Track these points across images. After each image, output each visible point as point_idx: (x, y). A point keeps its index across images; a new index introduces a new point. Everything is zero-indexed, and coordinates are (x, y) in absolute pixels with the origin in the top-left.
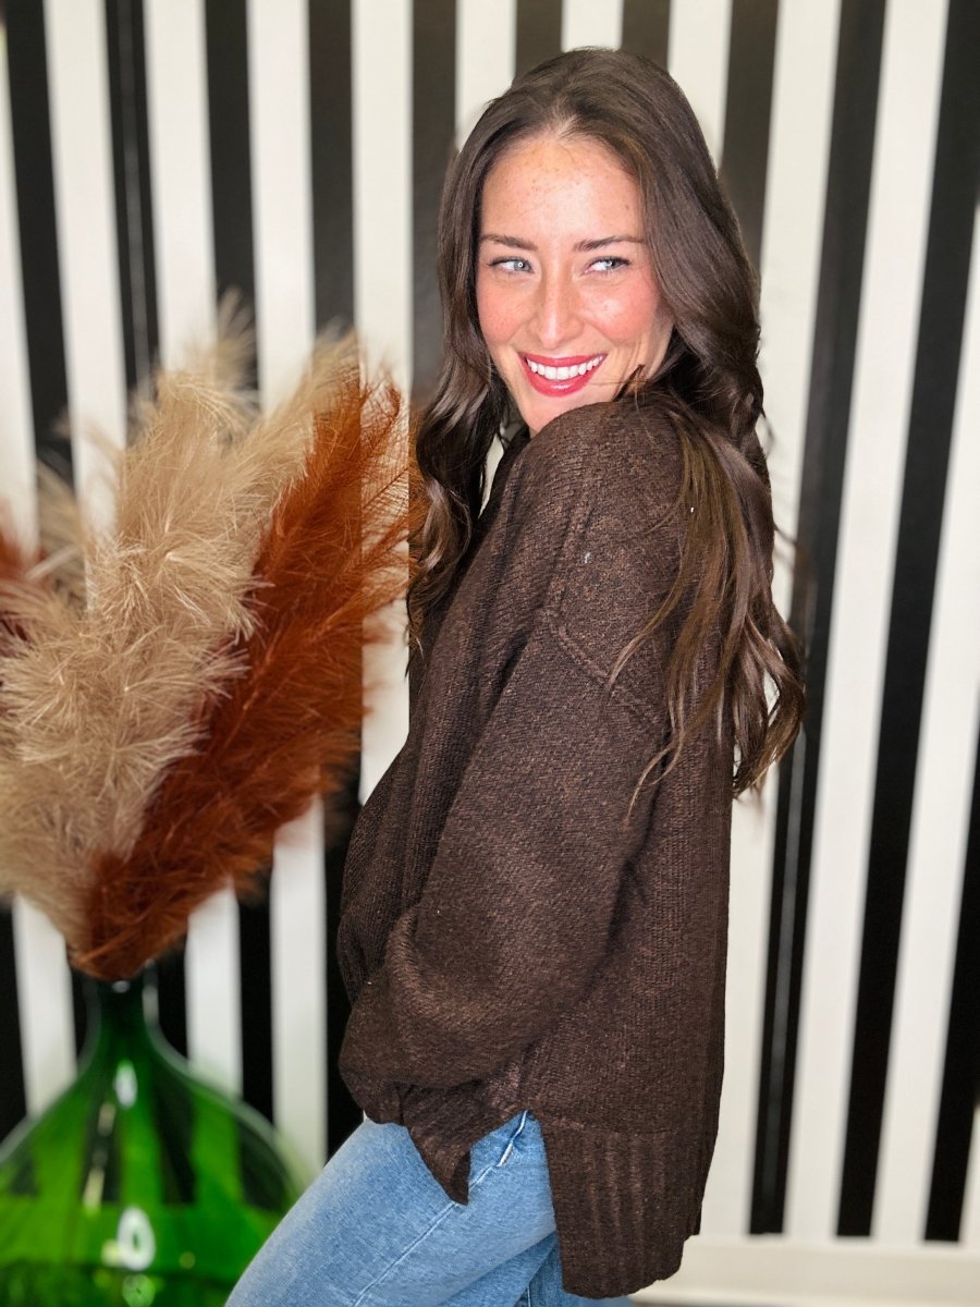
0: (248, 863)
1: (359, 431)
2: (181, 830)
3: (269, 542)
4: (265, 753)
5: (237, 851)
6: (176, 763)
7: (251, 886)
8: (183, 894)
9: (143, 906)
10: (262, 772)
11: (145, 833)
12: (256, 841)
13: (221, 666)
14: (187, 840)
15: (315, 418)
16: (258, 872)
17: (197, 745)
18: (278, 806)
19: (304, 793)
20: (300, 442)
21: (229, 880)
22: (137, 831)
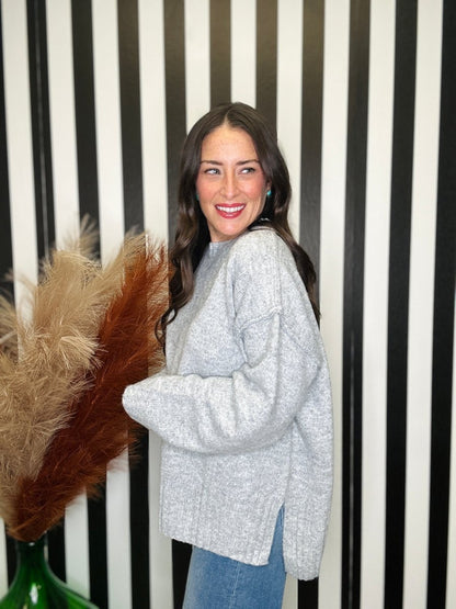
0: (94, 480)
1: (146, 273)
2: (61, 465)
3: (104, 325)
4: (102, 424)
5: (88, 474)
6: (59, 432)
7: (94, 491)
8: (62, 496)
9: (42, 503)
10: (100, 434)
11: (43, 468)
12: (97, 469)
13: (81, 385)
14: (64, 469)
15: (126, 268)
16: (98, 484)
17: (69, 422)
18: (108, 450)
19: (120, 444)
20: (119, 279)
21: (84, 489)
22: (41, 466)
